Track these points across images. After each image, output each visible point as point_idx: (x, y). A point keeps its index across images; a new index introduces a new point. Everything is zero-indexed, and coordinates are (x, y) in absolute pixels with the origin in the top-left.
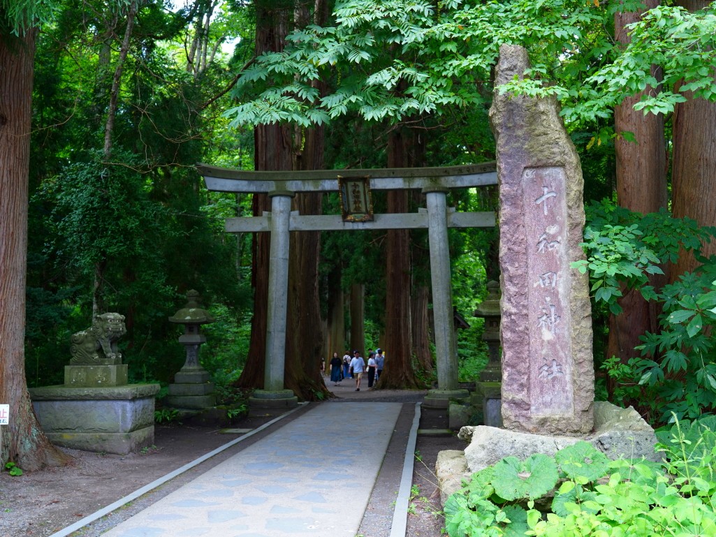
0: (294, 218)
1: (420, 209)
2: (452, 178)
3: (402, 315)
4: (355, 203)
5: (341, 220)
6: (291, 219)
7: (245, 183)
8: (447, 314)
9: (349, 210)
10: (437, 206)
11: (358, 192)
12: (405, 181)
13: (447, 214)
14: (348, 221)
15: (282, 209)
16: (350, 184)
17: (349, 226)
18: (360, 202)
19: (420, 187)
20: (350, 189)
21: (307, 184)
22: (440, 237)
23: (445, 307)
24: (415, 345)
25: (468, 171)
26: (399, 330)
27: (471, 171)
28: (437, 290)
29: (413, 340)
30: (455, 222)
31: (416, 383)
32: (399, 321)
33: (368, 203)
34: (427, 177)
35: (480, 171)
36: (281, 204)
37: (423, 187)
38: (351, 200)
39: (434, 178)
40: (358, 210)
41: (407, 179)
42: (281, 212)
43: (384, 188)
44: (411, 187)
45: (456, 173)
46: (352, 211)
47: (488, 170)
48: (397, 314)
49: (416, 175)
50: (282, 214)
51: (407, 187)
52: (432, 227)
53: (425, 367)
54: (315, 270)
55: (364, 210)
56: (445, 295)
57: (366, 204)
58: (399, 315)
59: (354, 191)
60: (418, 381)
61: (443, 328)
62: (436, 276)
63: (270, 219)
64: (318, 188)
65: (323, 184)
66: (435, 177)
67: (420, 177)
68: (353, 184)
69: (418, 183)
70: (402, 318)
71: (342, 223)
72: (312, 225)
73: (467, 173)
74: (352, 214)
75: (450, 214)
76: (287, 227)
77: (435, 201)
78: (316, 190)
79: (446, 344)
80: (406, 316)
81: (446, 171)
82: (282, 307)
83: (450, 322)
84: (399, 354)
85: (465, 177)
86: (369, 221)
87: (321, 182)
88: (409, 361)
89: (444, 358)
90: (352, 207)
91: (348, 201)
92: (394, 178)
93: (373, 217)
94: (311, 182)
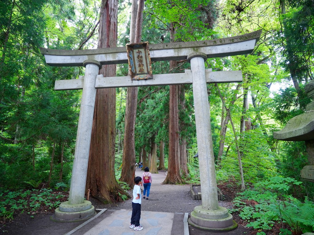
0: (99, 79)
1: (186, 70)
2: (209, 48)
3: (176, 151)
4: (140, 66)
5: (130, 79)
6: (97, 80)
7: (69, 57)
8: (209, 146)
9: (136, 71)
10: (199, 66)
11: (141, 57)
12: (175, 51)
13: (206, 73)
14: (135, 80)
15: (90, 72)
16: (136, 51)
17: (136, 83)
18: (143, 65)
19: (186, 55)
20: (136, 55)
21: (108, 56)
22: (202, 87)
23: (207, 141)
24: (181, 164)
25: (221, 42)
26: (174, 158)
27: (223, 42)
28: (201, 127)
29: (180, 162)
30: (212, 78)
31: (182, 181)
32: (174, 154)
33: (149, 64)
34: (191, 47)
35: (230, 42)
36: (90, 69)
37: (188, 55)
38: (137, 64)
39: (195, 48)
40: (142, 72)
41: (176, 50)
42: (90, 74)
43: (160, 57)
44: (180, 55)
45: (212, 44)
46: (138, 73)
47: (236, 41)
48: (173, 150)
49: (183, 46)
50: (90, 76)
51: (177, 55)
52: (195, 81)
53: (185, 173)
54: (133, 127)
55: (146, 71)
56: (206, 132)
57: (147, 66)
58: (174, 151)
59: (138, 57)
60: (183, 180)
61: (206, 157)
62: (199, 117)
63: (83, 80)
64: (115, 58)
65: (119, 56)
66: (197, 47)
67: (185, 48)
68: (137, 50)
69: (184, 53)
70: (176, 152)
71: (131, 81)
72: (110, 83)
73: (220, 43)
74: (138, 74)
75: (209, 72)
76: (94, 84)
77: (197, 63)
78: (114, 60)
79: (208, 170)
80: (177, 151)
81: (204, 43)
82: (85, 139)
83: (211, 152)
84: (174, 168)
85: (218, 47)
86: (150, 79)
87: (118, 54)
88: (179, 172)
89: (207, 182)
90: (138, 69)
91: (135, 64)
92: (167, 49)
93: (152, 75)
94: (111, 55)
